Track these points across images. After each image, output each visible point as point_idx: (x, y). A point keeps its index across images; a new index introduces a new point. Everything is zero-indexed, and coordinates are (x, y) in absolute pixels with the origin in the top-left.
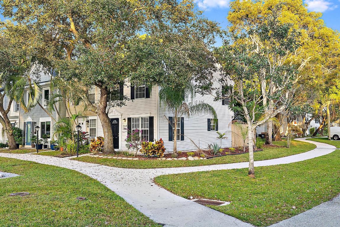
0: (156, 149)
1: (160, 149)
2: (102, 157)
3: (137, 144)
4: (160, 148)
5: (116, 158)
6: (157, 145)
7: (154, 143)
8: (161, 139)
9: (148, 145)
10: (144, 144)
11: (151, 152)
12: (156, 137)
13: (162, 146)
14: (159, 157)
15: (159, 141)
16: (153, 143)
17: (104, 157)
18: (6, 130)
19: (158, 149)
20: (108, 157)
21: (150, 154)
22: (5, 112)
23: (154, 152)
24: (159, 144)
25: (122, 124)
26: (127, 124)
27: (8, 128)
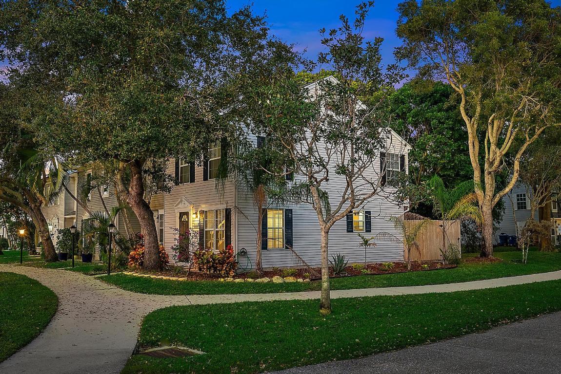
0: (217, 264)
1: (224, 263)
2: (137, 274)
5: (155, 277)
6: (220, 256)
9: (203, 256)
10: (197, 254)
11: (208, 268)
19: (221, 263)
20: (145, 276)
21: (207, 271)
23: (216, 268)
25: (194, 222)
26: (199, 222)
27: (42, 229)
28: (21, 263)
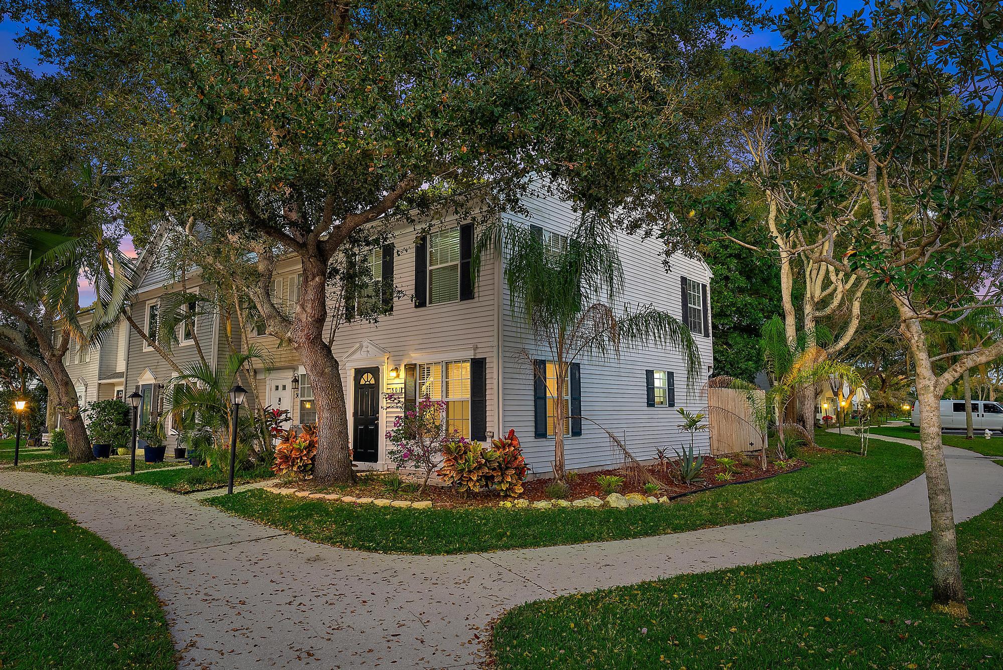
0: (494, 469)
1: (507, 468)
2: (305, 494)
3: (427, 451)
4: (509, 462)
5: (354, 499)
6: (498, 454)
7: (487, 445)
8: (512, 432)
9: (465, 453)
10: (453, 449)
11: (478, 481)
12: (494, 425)
13: (516, 459)
14: (506, 497)
15: (504, 440)
16: (483, 445)
17: (311, 496)
18: (60, 404)
19: (503, 468)
20: (327, 497)
21: (474, 485)
22: (56, 353)
23: (489, 478)
24: (504, 448)
25: (390, 386)
26: (403, 386)
27: (65, 399)
28: (16, 464)
